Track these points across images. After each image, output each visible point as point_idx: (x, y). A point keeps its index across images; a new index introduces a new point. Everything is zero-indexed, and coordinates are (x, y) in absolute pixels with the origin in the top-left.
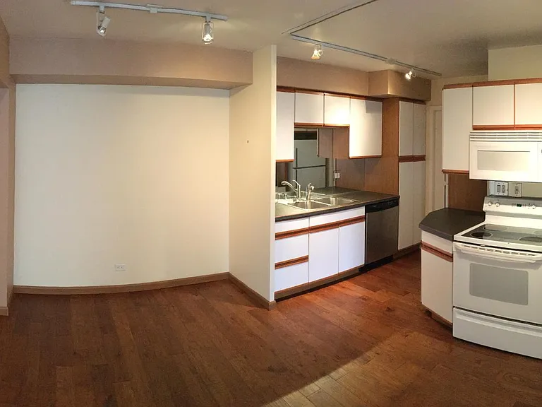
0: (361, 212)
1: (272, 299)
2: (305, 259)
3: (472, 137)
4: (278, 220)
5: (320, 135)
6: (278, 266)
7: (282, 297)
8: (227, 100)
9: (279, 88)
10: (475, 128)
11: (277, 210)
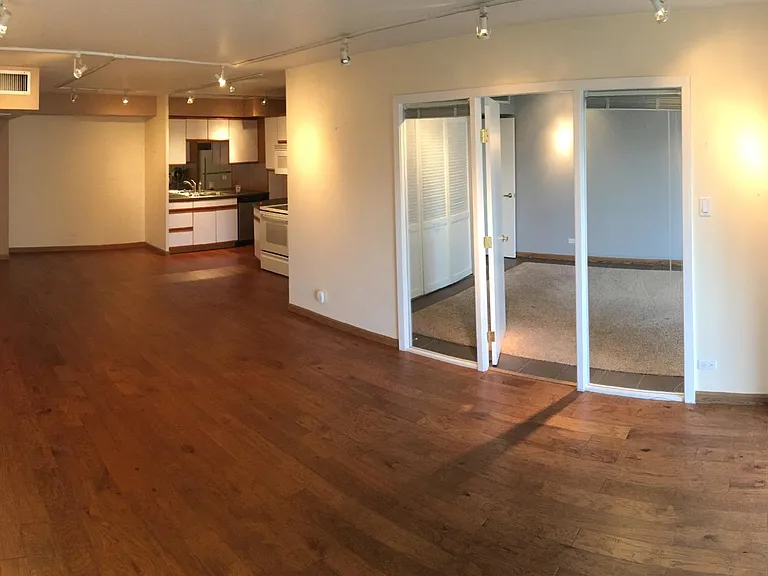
0: (234, 202)
1: (167, 250)
2: (191, 229)
3: (276, 147)
4: (170, 201)
5: (214, 146)
6: (171, 231)
7: (175, 251)
8: (143, 125)
9: (171, 117)
10: (280, 142)
11: (170, 197)
